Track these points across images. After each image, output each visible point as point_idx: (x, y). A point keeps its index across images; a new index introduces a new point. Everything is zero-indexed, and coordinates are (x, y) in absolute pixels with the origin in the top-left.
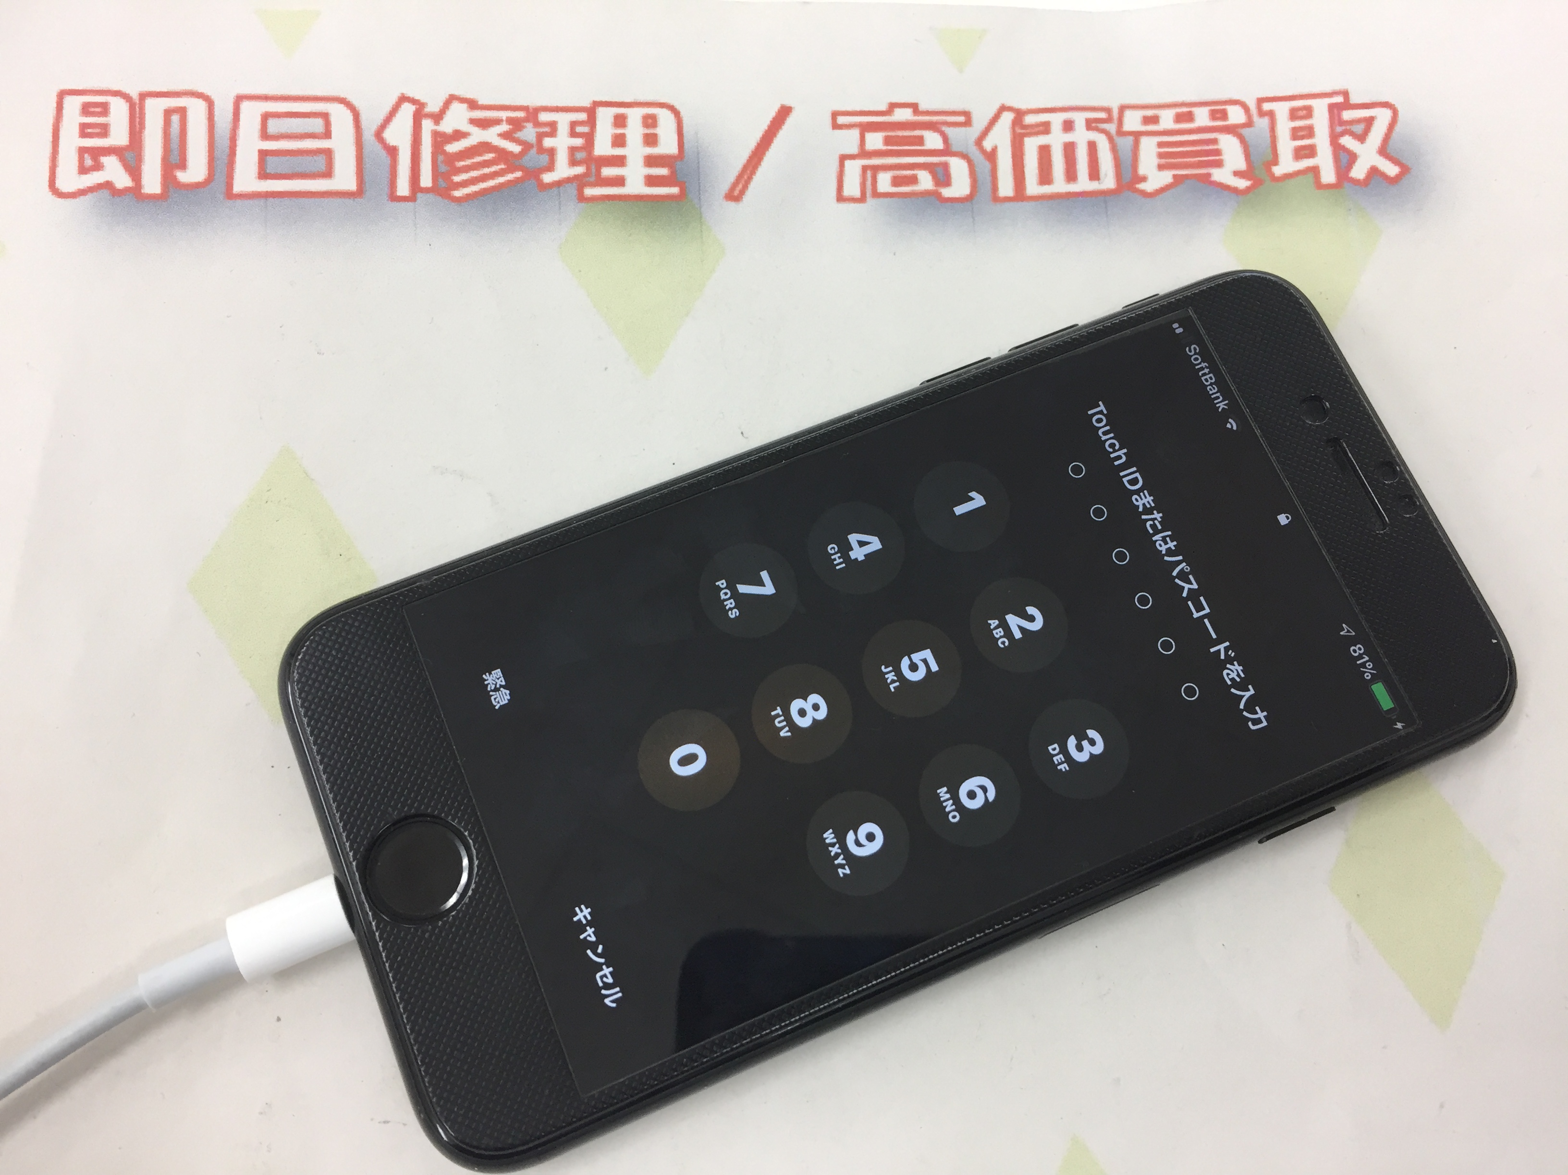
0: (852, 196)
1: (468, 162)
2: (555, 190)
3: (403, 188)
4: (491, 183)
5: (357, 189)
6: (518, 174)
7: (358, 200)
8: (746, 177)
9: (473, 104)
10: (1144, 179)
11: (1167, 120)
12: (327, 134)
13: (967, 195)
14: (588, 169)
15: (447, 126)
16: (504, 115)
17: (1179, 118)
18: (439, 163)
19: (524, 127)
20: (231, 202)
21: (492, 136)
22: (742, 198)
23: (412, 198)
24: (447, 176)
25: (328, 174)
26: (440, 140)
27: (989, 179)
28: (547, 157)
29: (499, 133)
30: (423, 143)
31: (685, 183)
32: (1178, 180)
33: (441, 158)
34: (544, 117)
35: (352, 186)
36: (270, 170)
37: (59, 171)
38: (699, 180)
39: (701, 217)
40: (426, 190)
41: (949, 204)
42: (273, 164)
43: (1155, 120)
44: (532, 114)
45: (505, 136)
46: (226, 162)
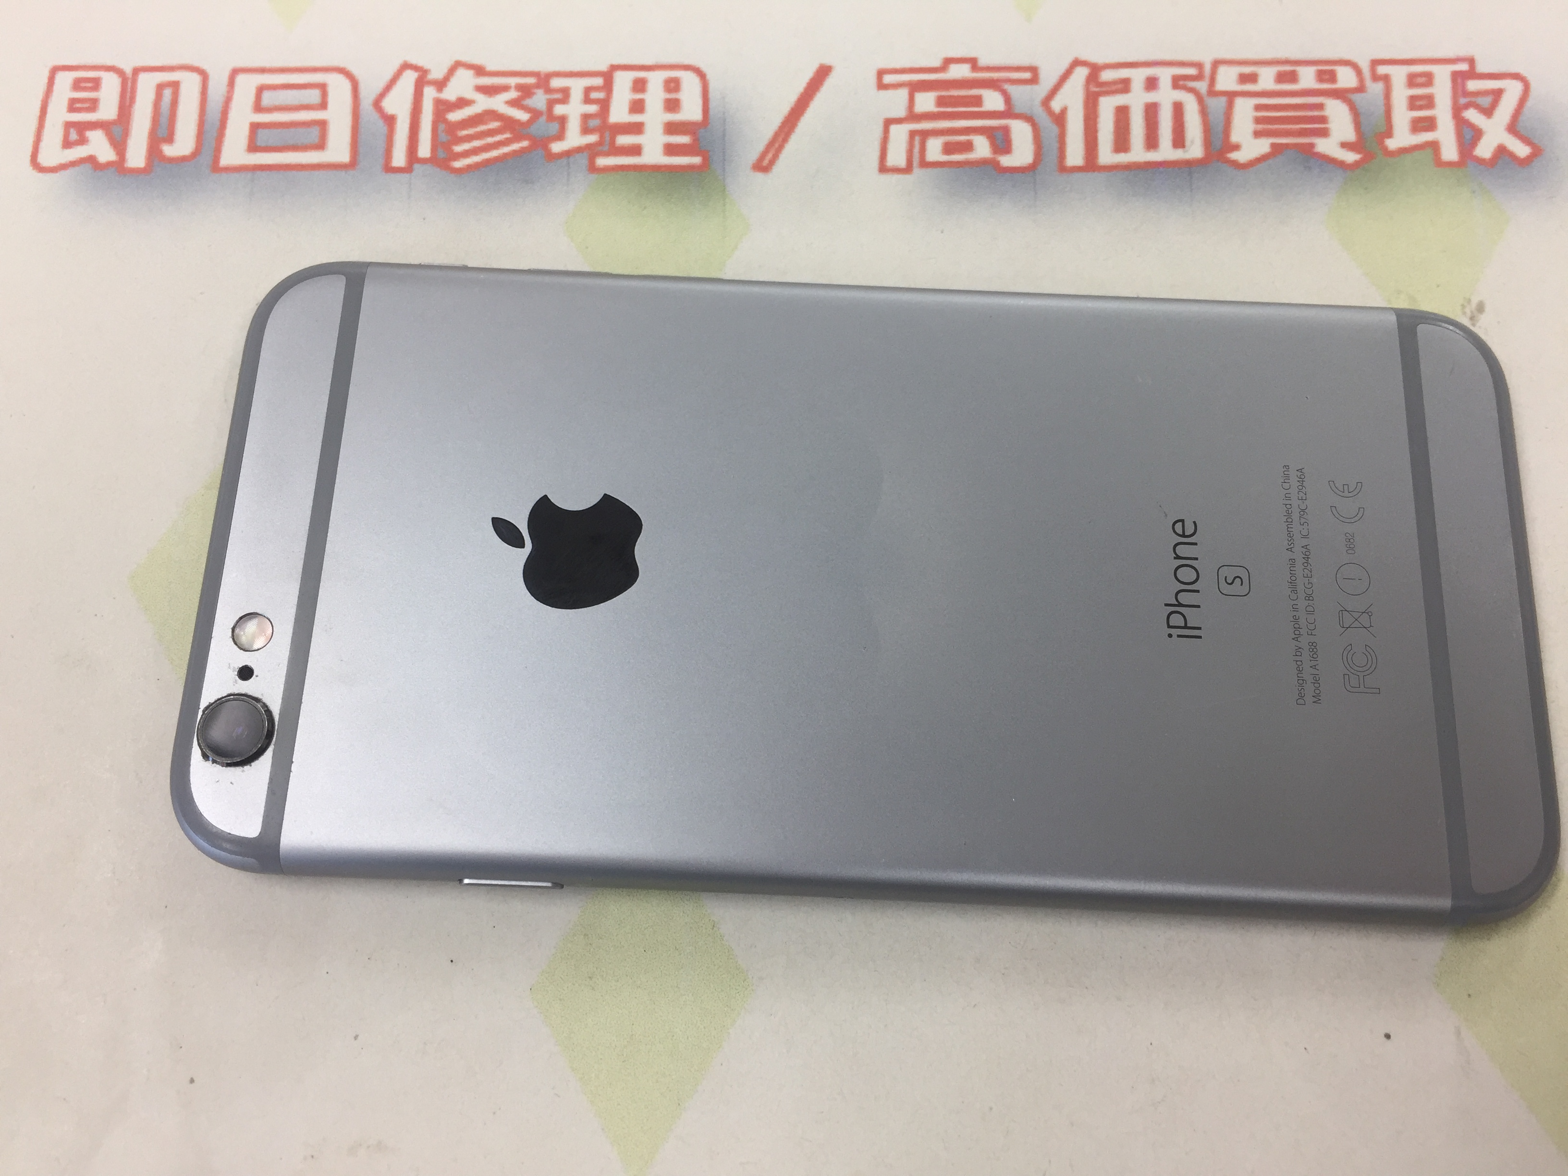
0: (897, 166)
1: (470, 131)
2: (564, 161)
3: (399, 159)
4: (494, 153)
5: (350, 161)
6: (525, 144)
7: (351, 172)
8: (777, 145)
9: (480, 71)
10: (1236, 147)
11: (1267, 79)
12: (323, 105)
13: (1030, 164)
14: (602, 137)
15: (450, 94)
16: (513, 81)
17: (1281, 78)
18: (439, 132)
19: (534, 94)
20: (217, 175)
21: (499, 103)
22: (771, 168)
23: (407, 169)
24: (447, 146)
25: (321, 145)
26: (442, 108)
27: (1056, 145)
28: (557, 125)
29: (506, 100)
30: (424, 111)
31: (709, 151)
32: (1277, 150)
33: (442, 127)
34: (556, 83)
35: (345, 157)
36: (260, 143)
37: (43, 145)
38: (723, 149)
39: (724, 190)
40: (424, 161)
41: (1008, 174)
42: (264, 137)
43: (1252, 78)
44: (543, 80)
45: (514, 103)
46: (215, 134)
